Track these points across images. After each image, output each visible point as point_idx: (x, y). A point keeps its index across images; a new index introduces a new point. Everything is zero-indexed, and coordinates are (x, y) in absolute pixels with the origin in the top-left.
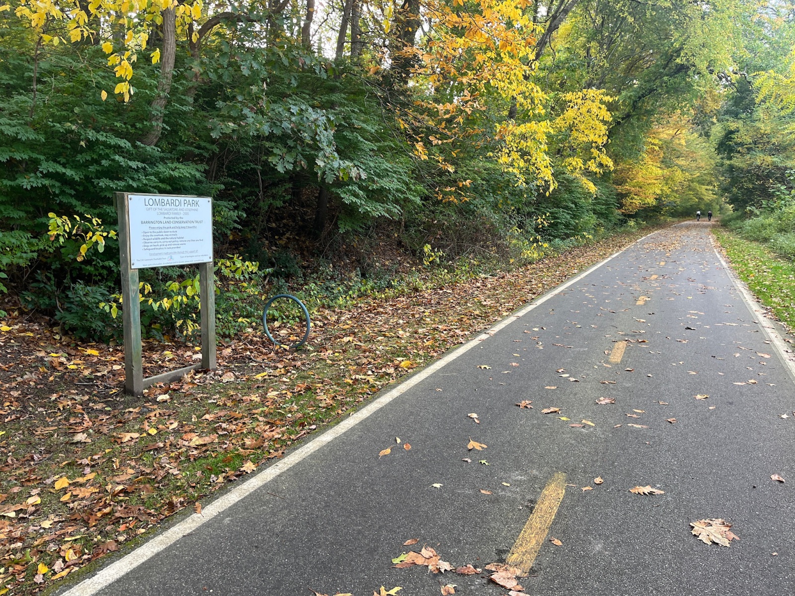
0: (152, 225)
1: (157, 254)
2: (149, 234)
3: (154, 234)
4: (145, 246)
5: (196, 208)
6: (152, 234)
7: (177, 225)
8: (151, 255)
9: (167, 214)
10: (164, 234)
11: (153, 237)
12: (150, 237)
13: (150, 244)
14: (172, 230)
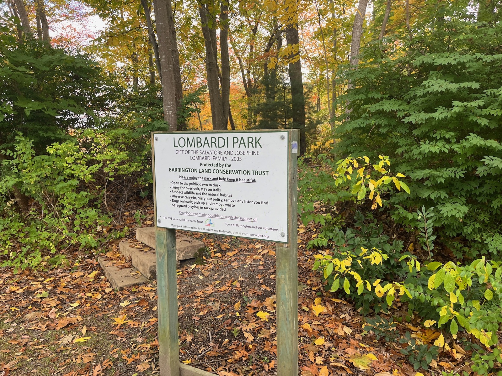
0: (183, 174)
1: (189, 214)
2: (179, 186)
3: (186, 186)
4: (173, 201)
5: (255, 149)
6: (183, 186)
7: (221, 176)
8: (181, 213)
9: (206, 158)
10: (200, 187)
11: (185, 190)
12: (180, 190)
13: (180, 199)
14: (212, 183)
